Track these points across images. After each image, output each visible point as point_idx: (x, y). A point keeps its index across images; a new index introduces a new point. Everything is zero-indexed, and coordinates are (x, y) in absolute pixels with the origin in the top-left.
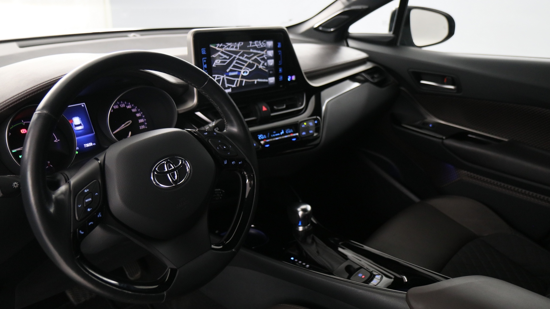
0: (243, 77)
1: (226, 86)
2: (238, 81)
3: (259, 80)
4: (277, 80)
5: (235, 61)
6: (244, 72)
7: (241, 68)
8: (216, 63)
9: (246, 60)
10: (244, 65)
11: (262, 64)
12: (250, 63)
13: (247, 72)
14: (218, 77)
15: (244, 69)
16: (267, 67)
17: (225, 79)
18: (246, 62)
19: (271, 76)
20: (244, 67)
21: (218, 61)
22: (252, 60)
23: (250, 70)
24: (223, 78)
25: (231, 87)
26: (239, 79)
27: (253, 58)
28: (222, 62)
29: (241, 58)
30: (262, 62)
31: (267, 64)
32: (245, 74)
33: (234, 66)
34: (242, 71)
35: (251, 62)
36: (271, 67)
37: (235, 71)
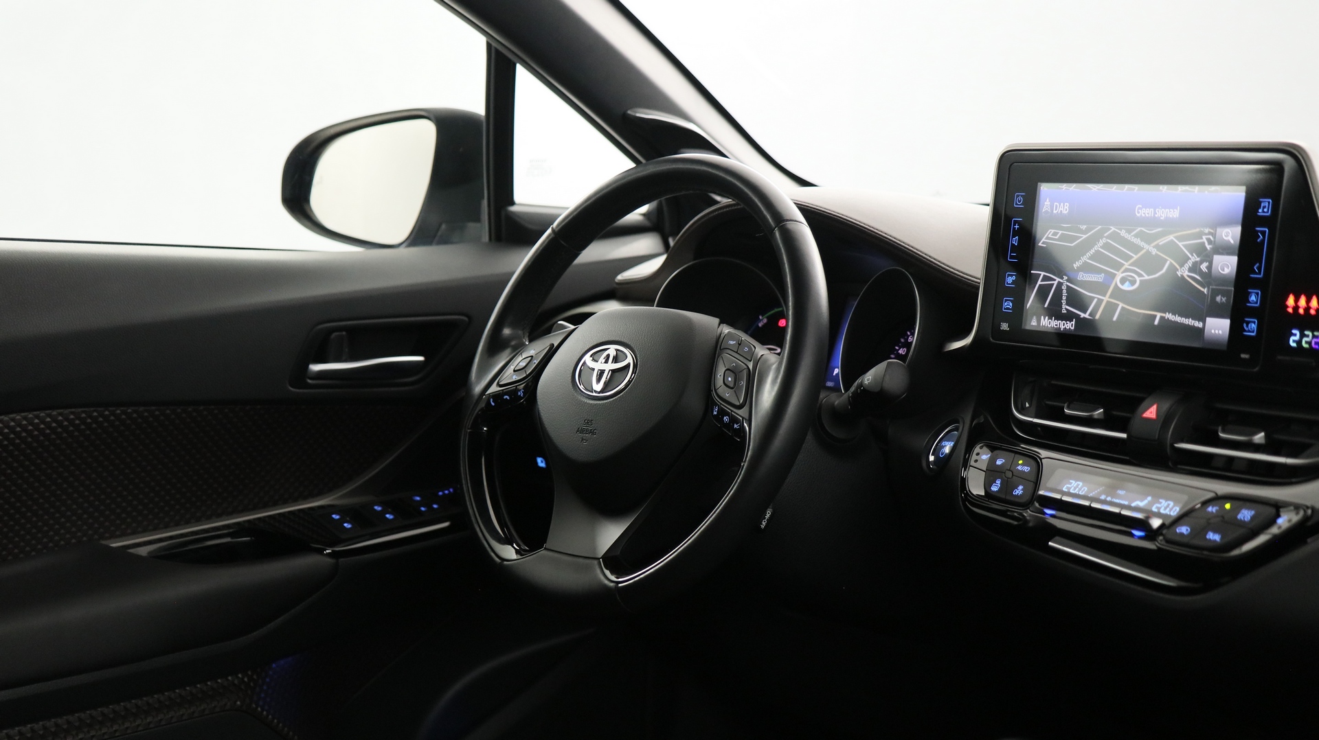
0: (1118, 294)
1: (1064, 311)
2: (1100, 301)
3: (1169, 316)
4: (1236, 329)
5: (1102, 242)
6: (1123, 281)
7: (1118, 266)
8: (1047, 238)
9: (1138, 241)
10: (1127, 258)
11: (1190, 263)
12: (1148, 252)
13: (1133, 283)
14: (1045, 278)
15: (1127, 270)
16: (1208, 278)
17: (1064, 287)
18: (1136, 249)
19: (1217, 312)
20: (1126, 265)
21: (1055, 234)
22: (1157, 247)
23: (1146, 277)
24: (1060, 284)
25: (1077, 317)
26: (1106, 299)
27: (1162, 241)
28: (1062, 238)
29: (1123, 233)
30: (1194, 258)
31: (1210, 267)
32: (1126, 287)
33: (1098, 257)
34: (1119, 275)
35: (1154, 251)
36: (1223, 280)
37: (1099, 271)
